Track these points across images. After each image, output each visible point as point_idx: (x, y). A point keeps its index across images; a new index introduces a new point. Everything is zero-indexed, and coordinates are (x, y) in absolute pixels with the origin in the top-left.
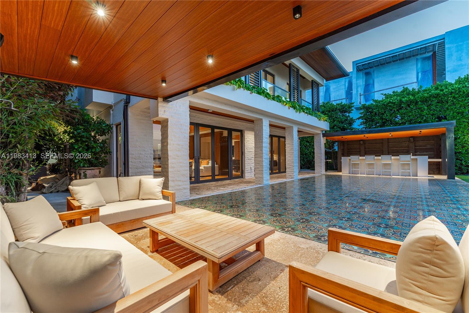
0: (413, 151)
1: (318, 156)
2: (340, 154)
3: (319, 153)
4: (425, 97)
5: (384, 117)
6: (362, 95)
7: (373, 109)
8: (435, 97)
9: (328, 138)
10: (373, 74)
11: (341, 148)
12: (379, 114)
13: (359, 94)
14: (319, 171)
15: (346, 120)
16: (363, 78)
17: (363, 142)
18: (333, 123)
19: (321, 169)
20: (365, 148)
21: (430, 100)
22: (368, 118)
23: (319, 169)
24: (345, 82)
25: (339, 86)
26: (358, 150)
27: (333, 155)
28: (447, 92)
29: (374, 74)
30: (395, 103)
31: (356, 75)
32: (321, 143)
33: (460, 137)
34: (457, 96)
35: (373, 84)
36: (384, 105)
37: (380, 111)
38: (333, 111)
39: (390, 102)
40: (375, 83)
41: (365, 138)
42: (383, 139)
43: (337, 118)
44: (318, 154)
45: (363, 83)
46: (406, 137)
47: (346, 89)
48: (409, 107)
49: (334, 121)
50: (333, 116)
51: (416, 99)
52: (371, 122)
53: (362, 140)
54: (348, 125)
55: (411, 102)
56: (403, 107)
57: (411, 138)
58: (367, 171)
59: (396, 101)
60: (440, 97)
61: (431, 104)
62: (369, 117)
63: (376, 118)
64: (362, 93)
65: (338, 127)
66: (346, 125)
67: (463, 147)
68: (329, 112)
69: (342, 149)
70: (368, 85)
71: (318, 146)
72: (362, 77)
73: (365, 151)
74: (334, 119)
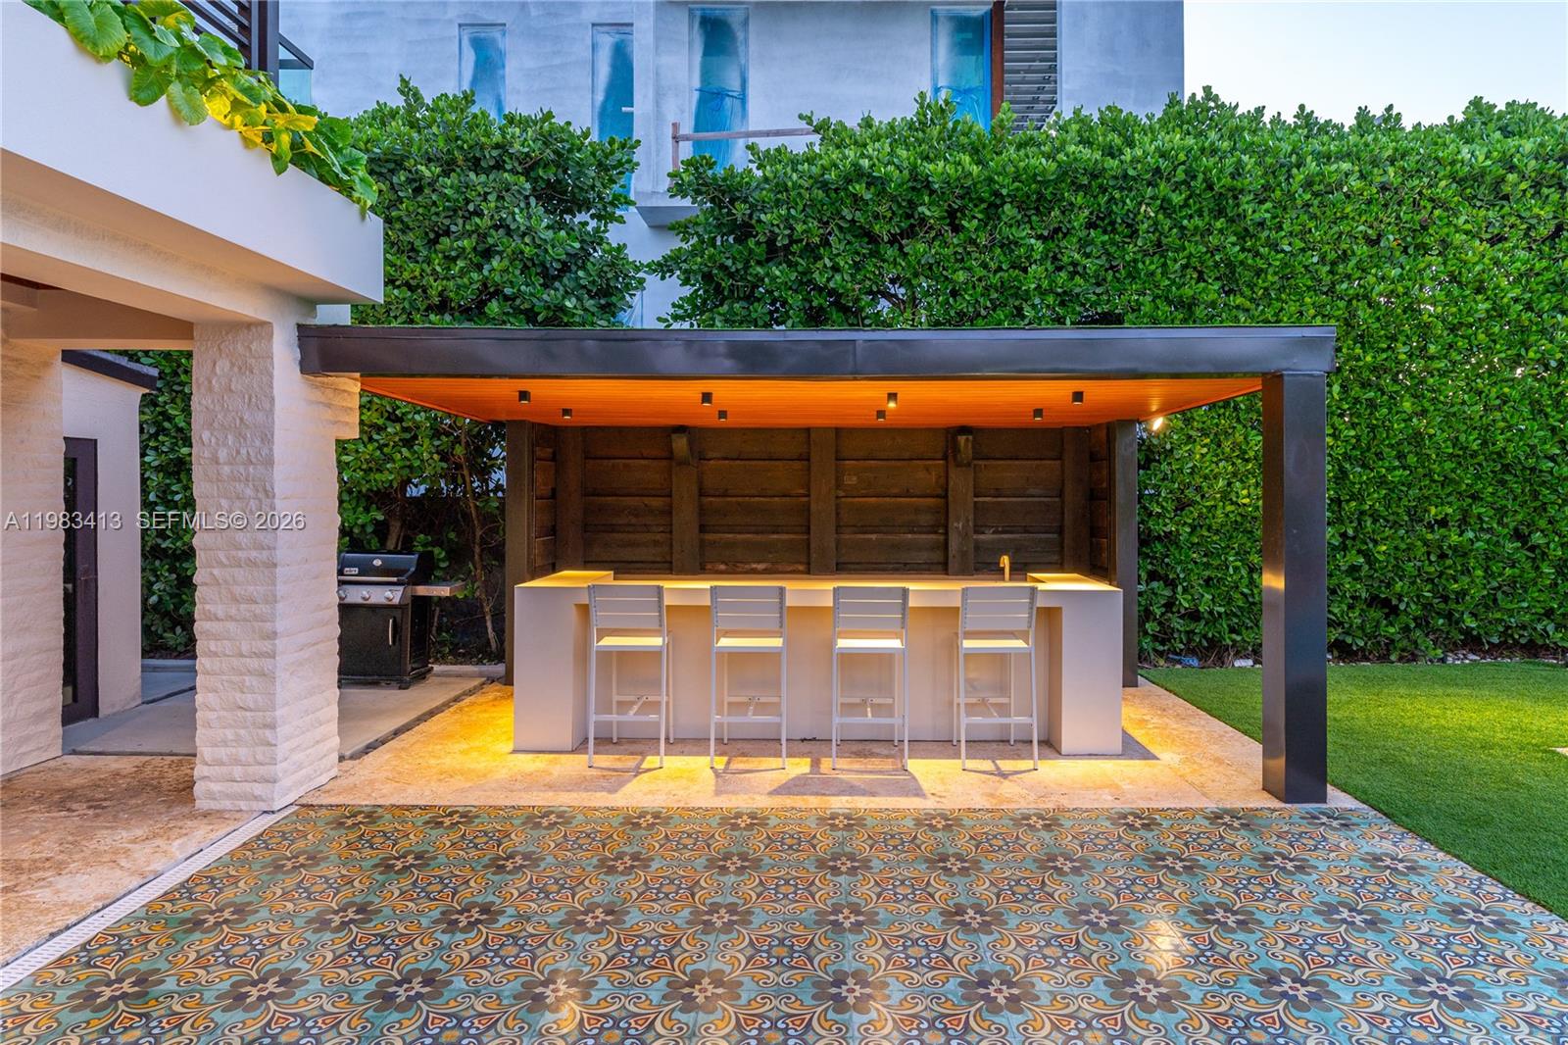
0: (968, 521)
1: (236, 600)
2: (520, 535)
3: (252, 563)
4: (1035, 175)
5: (816, 275)
6: (686, 138)
7: (752, 207)
8: (1080, 187)
9: (399, 390)
10: (740, 35)
11: (532, 481)
12: (795, 248)
13: (669, 132)
14: (237, 771)
15: (580, 258)
16: (691, 43)
17: (690, 443)
18: (479, 268)
19: (260, 752)
20: (702, 493)
21: (1058, 199)
22: (723, 268)
23: (243, 752)
24: (594, 47)
25: (557, 61)
26: (657, 503)
27: (479, 533)
28: (1139, 166)
29: (746, 40)
30: (883, 181)
31: (656, 21)
32: (267, 438)
33: (1171, 450)
34: (1177, 199)
35: (743, 99)
36: (824, 186)
37: (799, 228)
38: (476, 165)
39: (858, 173)
40: (751, 92)
41: (707, 416)
42: (808, 430)
43: (509, 232)
44: (239, 574)
45: (690, 77)
46: (931, 430)
47: (600, 97)
48: (957, 229)
49: (488, 254)
50: (479, 213)
51: (990, 180)
52: (739, 299)
53: (681, 429)
54: (589, 303)
55: (967, 193)
56: (923, 220)
57: (962, 439)
58: (719, 726)
59: (890, 168)
60: (1103, 190)
61: (1060, 228)
62: (729, 263)
63: (774, 278)
64: (687, 129)
65: (517, 311)
66: (579, 299)
67: (1181, 506)
68: (446, 174)
69: (546, 490)
70: (718, 94)
71: (234, 479)
72: (686, 39)
73: (702, 511)
74: (483, 237)
